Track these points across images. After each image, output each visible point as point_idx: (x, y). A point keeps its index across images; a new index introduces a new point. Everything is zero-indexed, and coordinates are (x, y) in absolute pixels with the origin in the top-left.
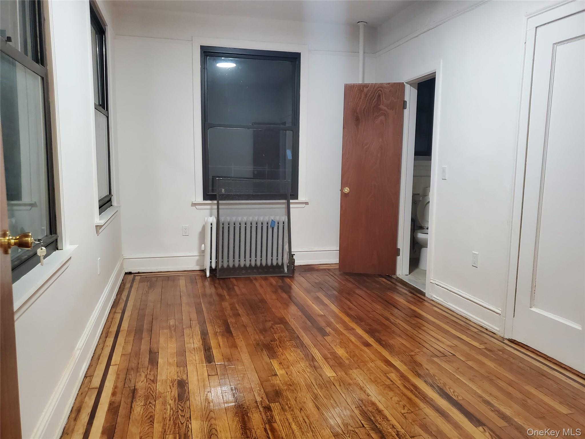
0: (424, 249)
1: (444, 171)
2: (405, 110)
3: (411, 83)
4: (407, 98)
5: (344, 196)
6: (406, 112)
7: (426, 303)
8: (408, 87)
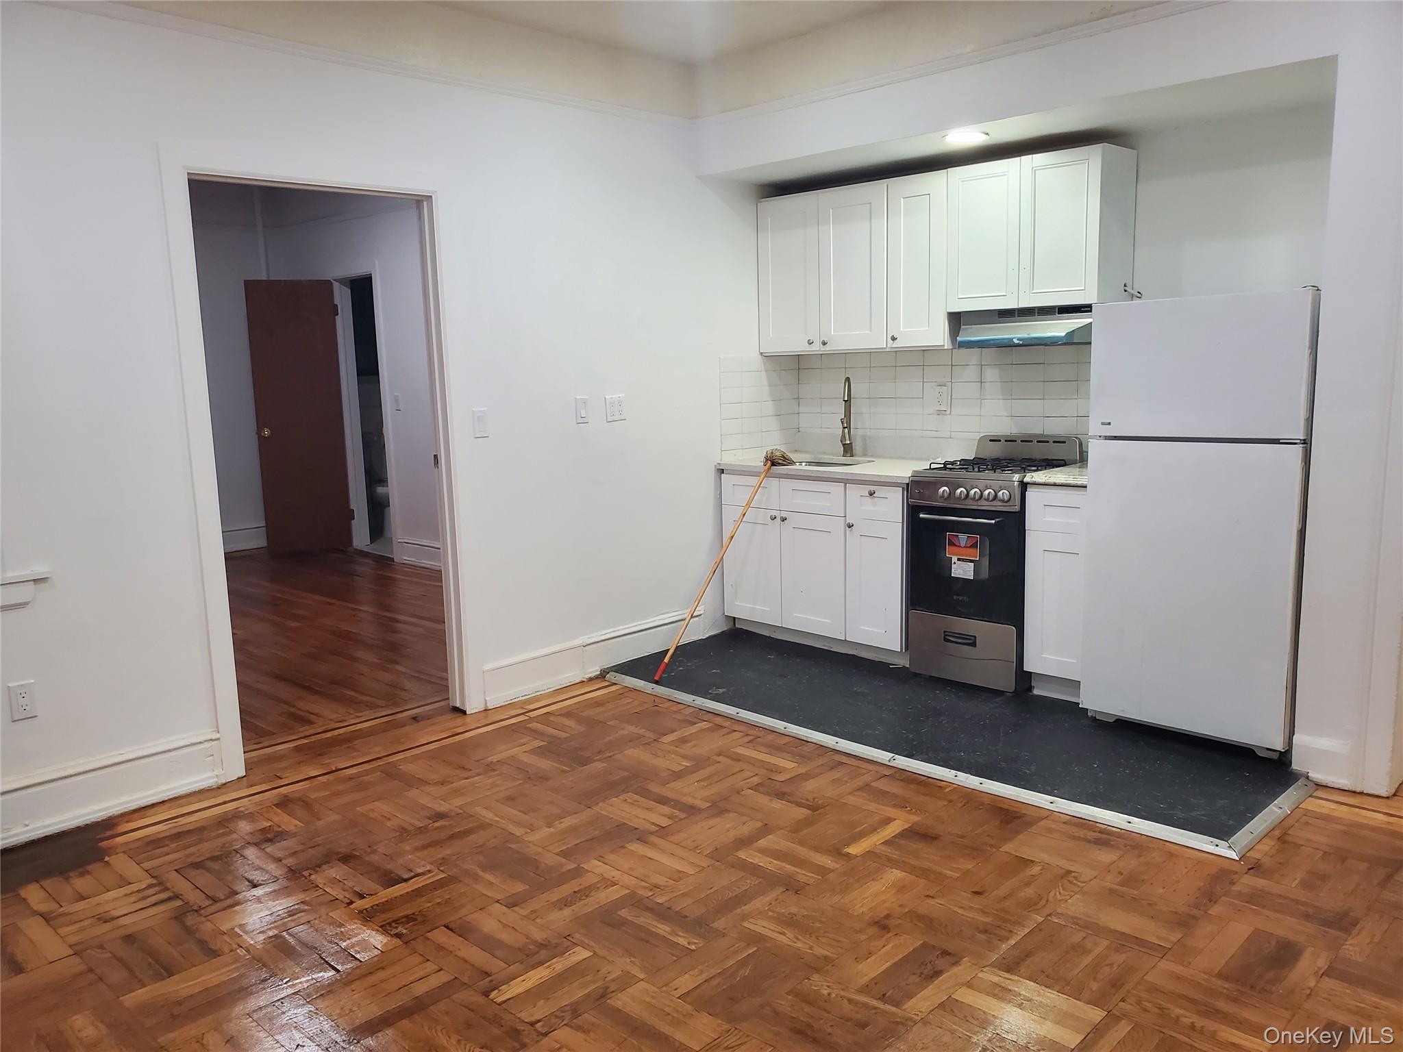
0: (387, 509)
1: (396, 399)
2: (336, 317)
3: (342, 281)
4: (337, 301)
5: (262, 440)
6: (339, 319)
7: (397, 567)
8: (336, 286)
